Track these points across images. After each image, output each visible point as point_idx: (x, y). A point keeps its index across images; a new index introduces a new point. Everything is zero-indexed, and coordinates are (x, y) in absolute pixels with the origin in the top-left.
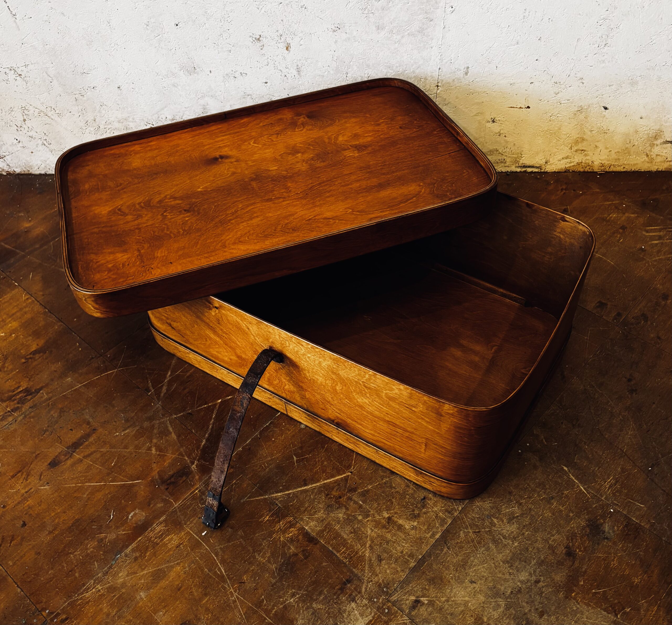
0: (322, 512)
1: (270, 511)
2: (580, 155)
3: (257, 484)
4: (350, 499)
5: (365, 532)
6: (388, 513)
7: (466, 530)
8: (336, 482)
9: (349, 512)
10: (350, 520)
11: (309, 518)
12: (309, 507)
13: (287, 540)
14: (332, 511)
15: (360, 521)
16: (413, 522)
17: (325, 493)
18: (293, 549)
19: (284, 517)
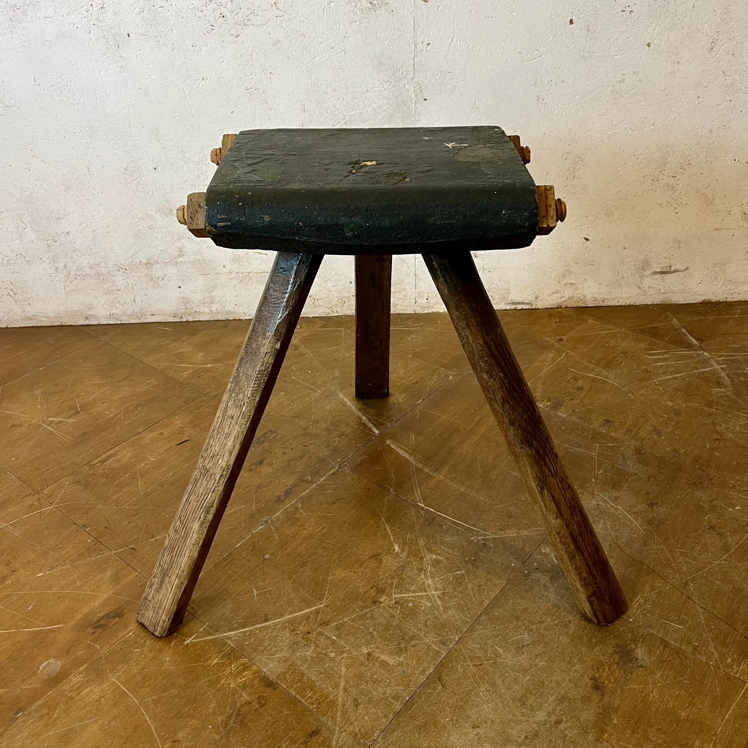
0: (285, 651)
1: (220, 652)
2: (570, 289)
3: (206, 622)
4: (320, 634)
5: (339, 672)
6: (367, 648)
7: (465, 664)
8: (303, 616)
9: (319, 650)
10: (318, 659)
11: (268, 659)
12: (269, 645)
13: (239, 686)
14: (298, 649)
15: (332, 659)
16: (399, 657)
17: (290, 629)
18: (245, 696)
19: (236, 659)
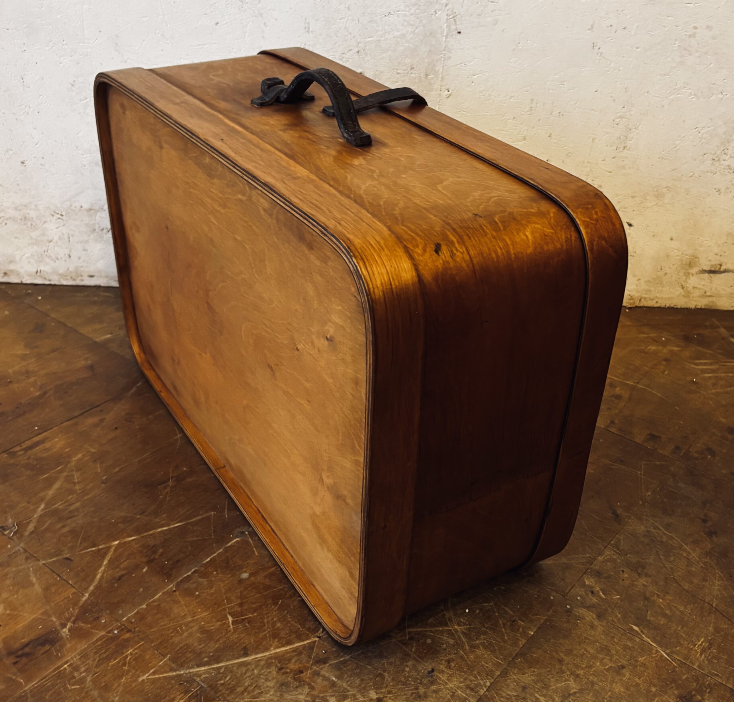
0: (271, 693)
1: (187, 692)
3: (167, 654)
4: (317, 674)
6: (377, 693)
8: (295, 650)
9: (315, 693)
12: (251, 685)
14: (288, 692)
17: (276, 666)
